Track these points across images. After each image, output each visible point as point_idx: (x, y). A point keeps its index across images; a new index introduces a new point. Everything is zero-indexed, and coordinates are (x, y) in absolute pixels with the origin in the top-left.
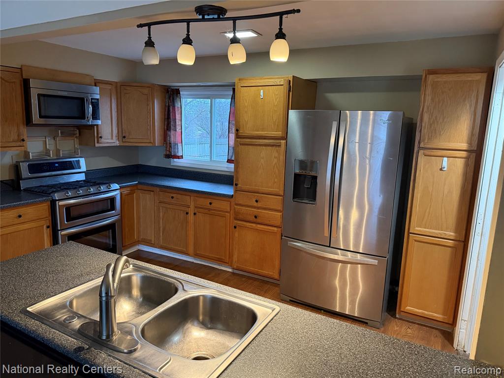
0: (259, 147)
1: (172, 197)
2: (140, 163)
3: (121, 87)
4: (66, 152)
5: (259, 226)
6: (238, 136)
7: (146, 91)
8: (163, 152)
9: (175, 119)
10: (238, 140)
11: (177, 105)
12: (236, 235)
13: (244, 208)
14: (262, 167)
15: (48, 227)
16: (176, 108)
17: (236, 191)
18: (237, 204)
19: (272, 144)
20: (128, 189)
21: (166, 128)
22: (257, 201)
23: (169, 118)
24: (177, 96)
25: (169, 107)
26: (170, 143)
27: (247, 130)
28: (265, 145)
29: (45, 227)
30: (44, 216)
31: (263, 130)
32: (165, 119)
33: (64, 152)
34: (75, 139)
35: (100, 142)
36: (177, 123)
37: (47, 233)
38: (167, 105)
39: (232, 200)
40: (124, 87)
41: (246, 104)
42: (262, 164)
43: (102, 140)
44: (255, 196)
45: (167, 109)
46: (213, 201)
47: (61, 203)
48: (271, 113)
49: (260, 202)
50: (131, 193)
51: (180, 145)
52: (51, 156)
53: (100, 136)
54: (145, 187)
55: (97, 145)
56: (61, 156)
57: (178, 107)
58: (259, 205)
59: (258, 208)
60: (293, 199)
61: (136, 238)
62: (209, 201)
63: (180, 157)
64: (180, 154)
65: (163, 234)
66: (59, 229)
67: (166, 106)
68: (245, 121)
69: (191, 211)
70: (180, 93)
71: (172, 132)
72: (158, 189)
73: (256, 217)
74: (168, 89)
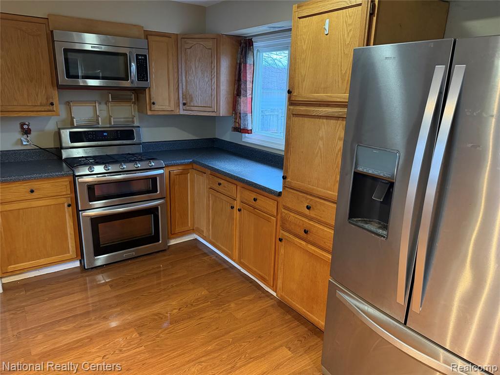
0: (317, 120)
1: (220, 184)
2: (216, 137)
3: (181, 40)
4: (122, 120)
5: (310, 246)
6: (292, 102)
7: (210, 44)
8: (231, 124)
9: (246, 81)
10: (292, 107)
11: (250, 61)
12: (282, 251)
13: (293, 215)
14: (319, 154)
15: (69, 206)
16: (248, 65)
17: (284, 187)
18: (286, 208)
19: (336, 115)
20: (180, 168)
21: (235, 92)
22: (308, 208)
23: (239, 80)
24: (250, 49)
25: (240, 64)
26: (240, 113)
27: (304, 93)
28: (328, 117)
29: (66, 205)
30: (64, 193)
31: (325, 90)
32: (235, 80)
33: (115, 120)
34: (133, 105)
35: (152, 109)
36: (248, 86)
37: (69, 212)
38: (239, 62)
39: (279, 199)
40: (185, 40)
41: (304, 47)
42: (320, 148)
43: (156, 107)
44: (307, 199)
45: (238, 67)
46: (259, 197)
47: (81, 180)
48: (339, 60)
49: (314, 209)
50: (184, 173)
51: (249, 115)
52: (100, 124)
53: (152, 101)
54: (199, 168)
55: (149, 113)
56: (113, 124)
57: (250, 65)
58: (311, 213)
59: (311, 219)
60: (349, 219)
61: (189, 225)
62: (254, 196)
63: (250, 131)
64: (250, 128)
65: (212, 227)
66: (80, 209)
67: (237, 63)
68: (302, 76)
69: (237, 205)
70: (253, 45)
71: (242, 99)
72: (209, 172)
73: (306, 232)
74: (241, 41)
